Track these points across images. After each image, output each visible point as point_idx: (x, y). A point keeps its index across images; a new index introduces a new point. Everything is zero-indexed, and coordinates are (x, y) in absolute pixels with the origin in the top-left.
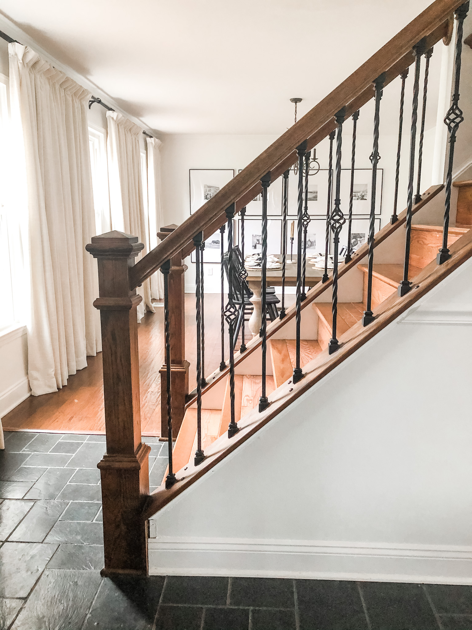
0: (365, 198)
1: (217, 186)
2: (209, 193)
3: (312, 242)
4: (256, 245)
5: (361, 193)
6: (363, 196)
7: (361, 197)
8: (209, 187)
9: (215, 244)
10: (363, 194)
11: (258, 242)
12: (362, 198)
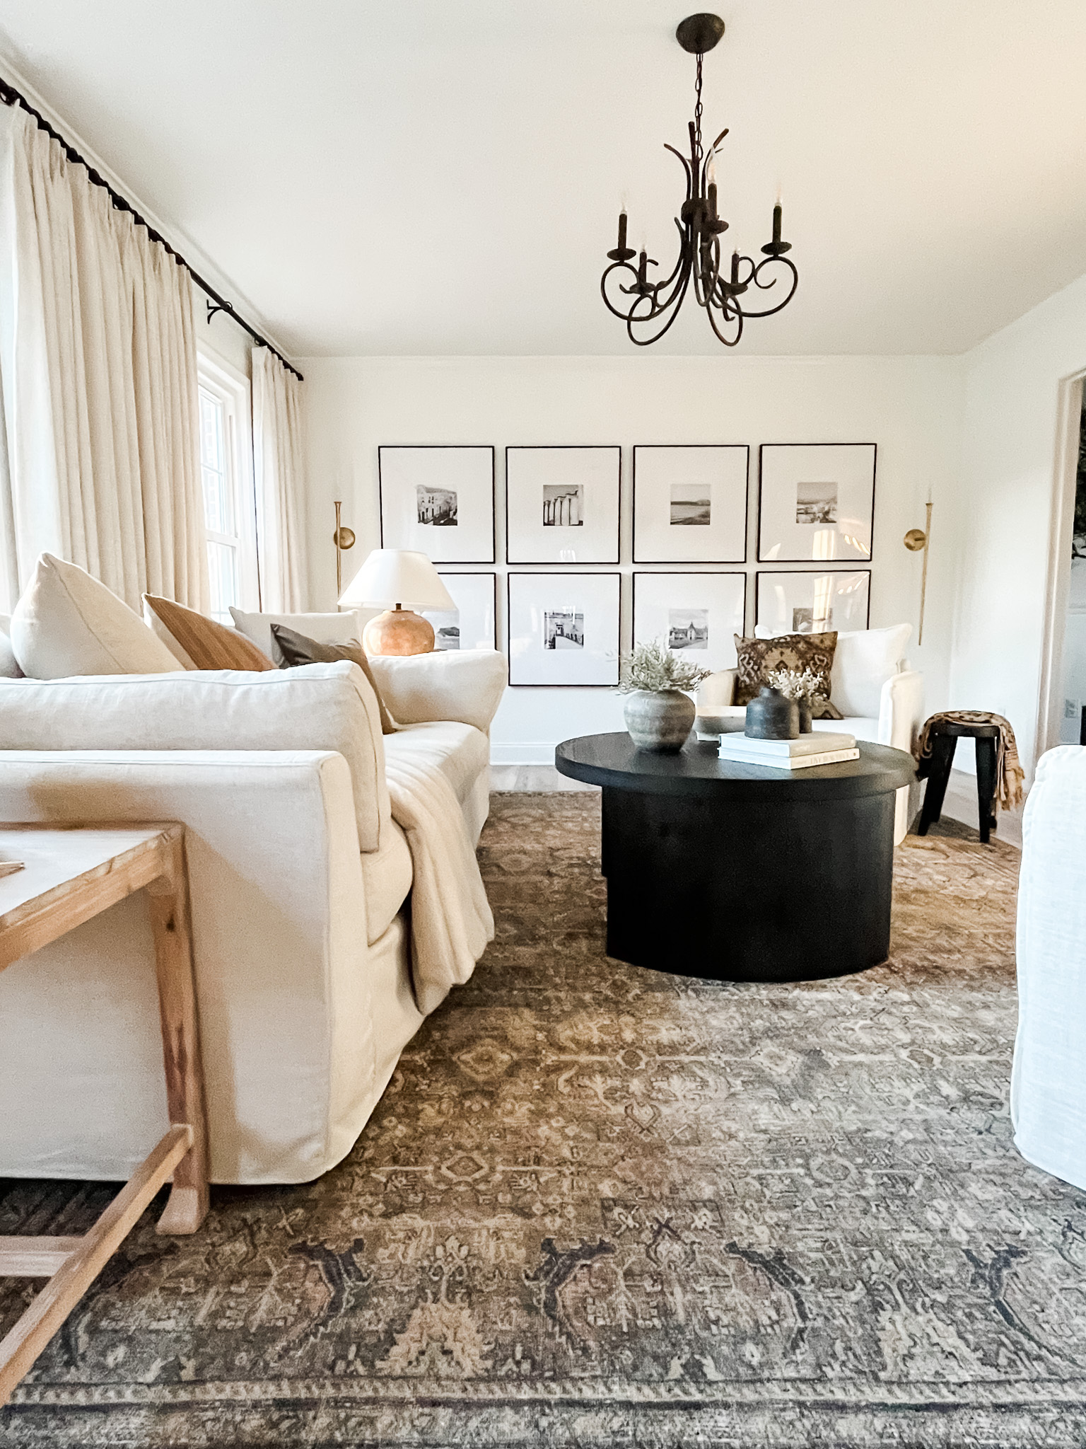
0: (831, 517)
1: (452, 490)
2: (430, 506)
3: (700, 630)
4: (554, 639)
5: (821, 505)
6: (827, 513)
7: (821, 515)
8: (429, 491)
9: (447, 637)
10: (826, 509)
11: (559, 632)
12: (824, 518)
